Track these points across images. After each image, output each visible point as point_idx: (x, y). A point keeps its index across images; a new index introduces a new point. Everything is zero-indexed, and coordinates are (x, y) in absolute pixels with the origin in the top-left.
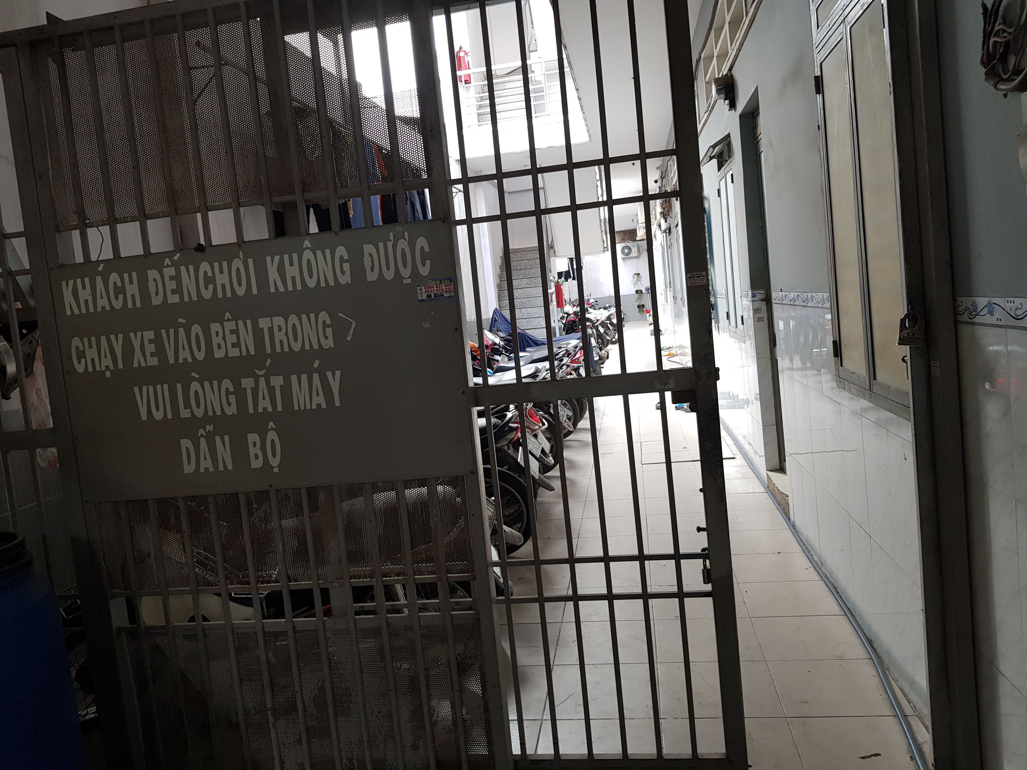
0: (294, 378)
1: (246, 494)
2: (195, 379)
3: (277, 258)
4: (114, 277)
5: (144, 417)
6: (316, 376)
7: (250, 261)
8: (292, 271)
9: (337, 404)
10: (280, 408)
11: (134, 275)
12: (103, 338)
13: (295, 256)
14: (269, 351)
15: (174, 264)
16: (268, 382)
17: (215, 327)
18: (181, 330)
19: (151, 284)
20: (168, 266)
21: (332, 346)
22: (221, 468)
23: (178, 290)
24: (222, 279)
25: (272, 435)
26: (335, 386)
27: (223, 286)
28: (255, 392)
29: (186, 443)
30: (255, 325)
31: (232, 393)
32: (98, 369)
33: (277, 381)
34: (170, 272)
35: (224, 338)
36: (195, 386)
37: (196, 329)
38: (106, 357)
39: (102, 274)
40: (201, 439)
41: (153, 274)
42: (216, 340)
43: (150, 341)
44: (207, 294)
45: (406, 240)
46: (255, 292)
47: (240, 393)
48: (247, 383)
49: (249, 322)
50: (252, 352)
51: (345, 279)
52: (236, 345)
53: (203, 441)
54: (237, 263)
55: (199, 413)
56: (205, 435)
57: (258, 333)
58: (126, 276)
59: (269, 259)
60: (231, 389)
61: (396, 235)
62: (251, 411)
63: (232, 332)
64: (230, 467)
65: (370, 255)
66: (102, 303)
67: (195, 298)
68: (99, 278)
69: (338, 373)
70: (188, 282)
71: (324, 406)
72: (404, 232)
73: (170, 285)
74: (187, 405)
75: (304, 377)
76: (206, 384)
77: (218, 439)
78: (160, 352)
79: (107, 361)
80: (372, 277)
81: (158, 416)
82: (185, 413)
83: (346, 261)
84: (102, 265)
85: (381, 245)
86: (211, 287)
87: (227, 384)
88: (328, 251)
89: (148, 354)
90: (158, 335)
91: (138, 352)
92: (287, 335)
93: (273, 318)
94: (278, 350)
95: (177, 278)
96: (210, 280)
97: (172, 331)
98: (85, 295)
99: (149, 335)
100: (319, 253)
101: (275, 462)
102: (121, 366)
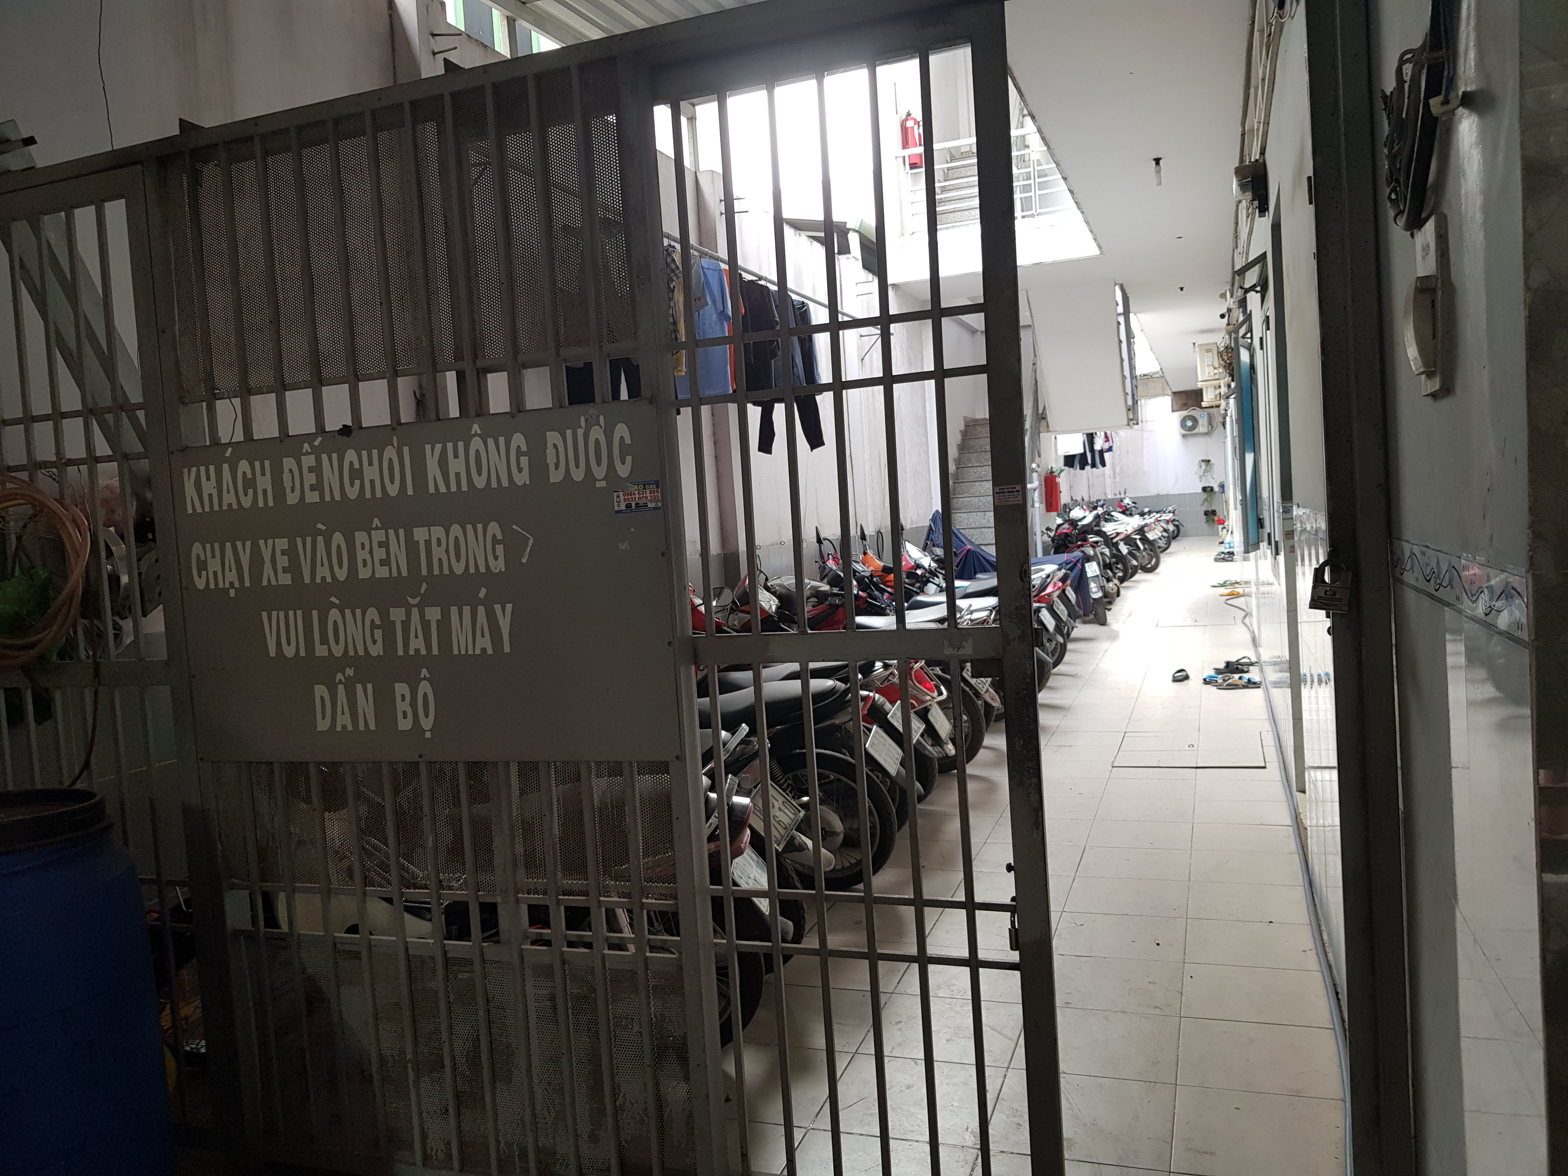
0: (454, 610)
1: (391, 763)
2: (334, 606)
3: (439, 447)
4: (243, 466)
5: (273, 653)
6: (481, 609)
7: (406, 449)
8: (456, 466)
9: (507, 649)
10: (435, 651)
11: (267, 463)
12: (228, 545)
13: (461, 444)
14: (424, 572)
15: (316, 452)
16: (422, 615)
17: (360, 537)
18: (320, 539)
19: (286, 477)
20: (307, 453)
21: (503, 570)
22: (362, 727)
23: (318, 487)
24: (371, 473)
25: (424, 687)
26: (505, 624)
27: (372, 482)
28: (406, 625)
29: (320, 691)
30: (409, 535)
31: (378, 627)
32: (221, 585)
33: (433, 614)
34: (309, 461)
35: (371, 552)
36: (334, 614)
37: (338, 538)
38: (231, 571)
39: (229, 461)
40: (339, 686)
41: (289, 463)
42: (361, 555)
43: (283, 553)
44: (352, 493)
45: (601, 427)
46: (410, 492)
47: (387, 626)
48: (397, 614)
49: (401, 532)
50: (405, 573)
51: (522, 479)
52: (385, 562)
53: (341, 688)
54: (390, 453)
55: (338, 651)
56: (344, 681)
57: (412, 547)
58: (257, 464)
59: (428, 447)
60: (378, 622)
61: (589, 420)
62: (401, 652)
63: (381, 544)
64: (372, 727)
65: (555, 446)
66: (229, 499)
67: (338, 497)
68: (226, 467)
69: (509, 607)
70: (330, 476)
71: (490, 651)
72: (598, 417)
73: (310, 479)
74: (324, 641)
75: (467, 610)
76: (348, 612)
77: (359, 687)
78: (294, 568)
79: (232, 576)
80: (556, 476)
81: (289, 651)
82: (321, 651)
83: (524, 454)
84: (230, 449)
85: (569, 432)
86: (357, 483)
87: (372, 614)
88: (502, 440)
89: (280, 570)
90: (292, 544)
91: (268, 566)
92: (447, 551)
93: (431, 528)
94: (436, 572)
95: (317, 470)
96: (357, 474)
97: (309, 539)
98: (209, 487)
99: (282, 543)
100: (490, 441)
101: (427, 723)
102: (247, 584)
